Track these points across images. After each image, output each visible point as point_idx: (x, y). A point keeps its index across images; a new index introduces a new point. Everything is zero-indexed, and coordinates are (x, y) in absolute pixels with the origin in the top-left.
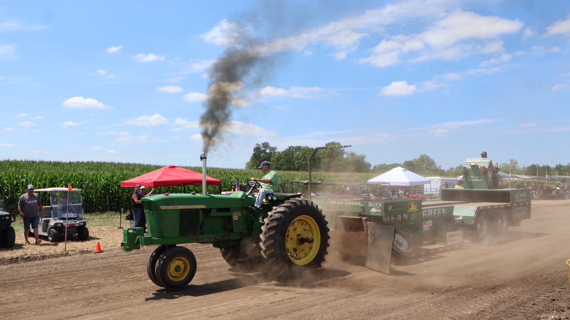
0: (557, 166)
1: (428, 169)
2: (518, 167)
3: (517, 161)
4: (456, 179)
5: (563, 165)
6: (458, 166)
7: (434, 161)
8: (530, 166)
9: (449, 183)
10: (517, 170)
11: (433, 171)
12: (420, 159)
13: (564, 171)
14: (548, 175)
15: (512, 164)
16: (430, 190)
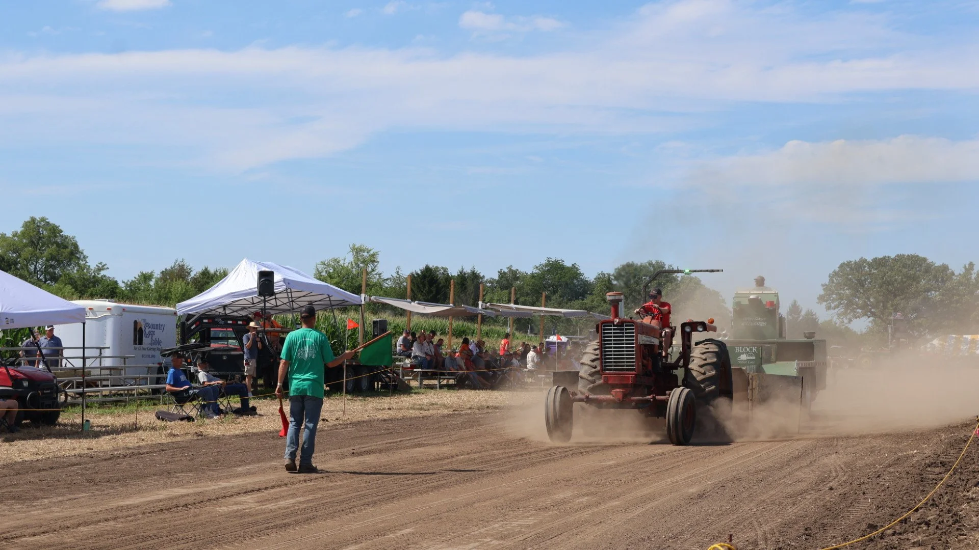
0: (502, 274)
1: (55, 278)
2: (380, 274)
3: (373, 255)
4: (172, 309)
5: (520, 273)
6: (169, 268)
7: (76, 246)
8: (417, 274)
9: (147, 324)
10: (375, 285)
11: (72, 282)
12: (23, 233)
13: (522, 295)
14: (483, 301)
15: (358, 266)
16: (79, 353)
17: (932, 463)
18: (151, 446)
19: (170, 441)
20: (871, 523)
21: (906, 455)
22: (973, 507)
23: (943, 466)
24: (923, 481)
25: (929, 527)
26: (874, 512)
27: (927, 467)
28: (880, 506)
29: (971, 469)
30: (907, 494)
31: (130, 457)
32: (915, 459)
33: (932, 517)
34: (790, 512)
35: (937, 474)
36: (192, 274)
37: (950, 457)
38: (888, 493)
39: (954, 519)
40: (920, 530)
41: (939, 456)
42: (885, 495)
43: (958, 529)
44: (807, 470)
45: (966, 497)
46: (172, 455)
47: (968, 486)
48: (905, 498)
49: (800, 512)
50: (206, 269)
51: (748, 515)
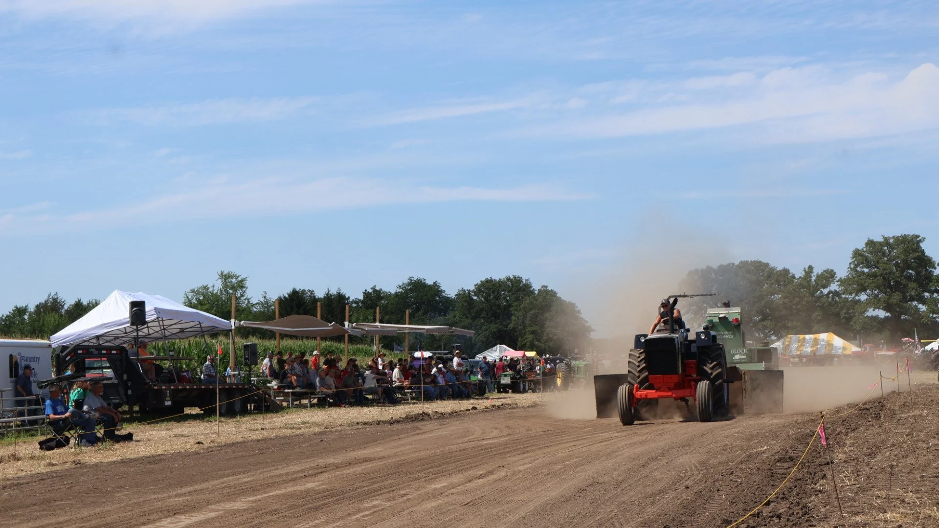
0: (366, 294)
2: (248, 300)
3: (242, 281)
4: (47, 342)
5: (384, 292)
6: (43, 301)
8: (285, 297)
10: (244, 310)
13: (386, 313)
14: (350, 322)
15: (227, 292)
17: (781, 459)
18: (31, 476)
19: (49, 470)
20: (726, 518)
21: (757, 451)
22: (822, 499)
23: (792, 460)
24: (772, 476)
25: (780, 519)
26: (729, 508)
27: (776, 463)
28: (733, 501)
29: (817, 462)
30: (759, 489)
31: (10, 488)
32: (765, 455)
33: (783, 510)
34: (649, 512)
35: (787, 469)
36: (66, 307)
37: (797, 452)
38: (741, 489)
39: (803, 511)
40: (772, 523)
41: (787, 451)
42: (738, 491)
43: (807, 521)
44: (664, 471)
45: (814, 490)
46: (51, 484)
47: (815, 479)
48: (756, 493)
49: (658, 511)
50: (79, 301)
51: (610, 516)
